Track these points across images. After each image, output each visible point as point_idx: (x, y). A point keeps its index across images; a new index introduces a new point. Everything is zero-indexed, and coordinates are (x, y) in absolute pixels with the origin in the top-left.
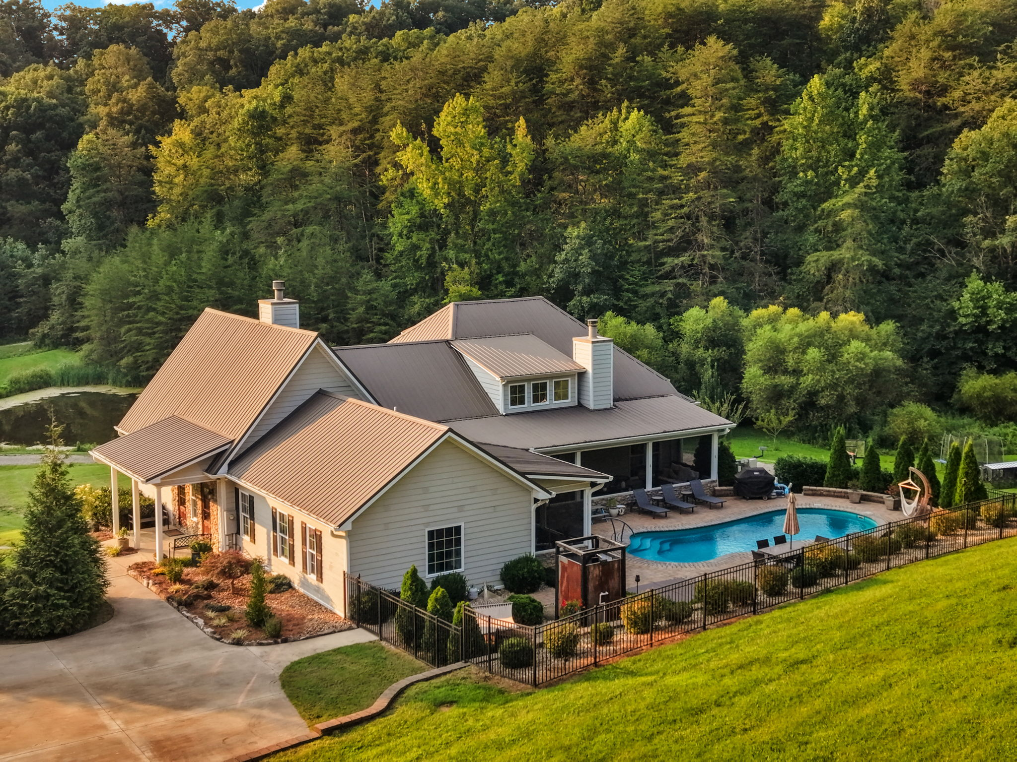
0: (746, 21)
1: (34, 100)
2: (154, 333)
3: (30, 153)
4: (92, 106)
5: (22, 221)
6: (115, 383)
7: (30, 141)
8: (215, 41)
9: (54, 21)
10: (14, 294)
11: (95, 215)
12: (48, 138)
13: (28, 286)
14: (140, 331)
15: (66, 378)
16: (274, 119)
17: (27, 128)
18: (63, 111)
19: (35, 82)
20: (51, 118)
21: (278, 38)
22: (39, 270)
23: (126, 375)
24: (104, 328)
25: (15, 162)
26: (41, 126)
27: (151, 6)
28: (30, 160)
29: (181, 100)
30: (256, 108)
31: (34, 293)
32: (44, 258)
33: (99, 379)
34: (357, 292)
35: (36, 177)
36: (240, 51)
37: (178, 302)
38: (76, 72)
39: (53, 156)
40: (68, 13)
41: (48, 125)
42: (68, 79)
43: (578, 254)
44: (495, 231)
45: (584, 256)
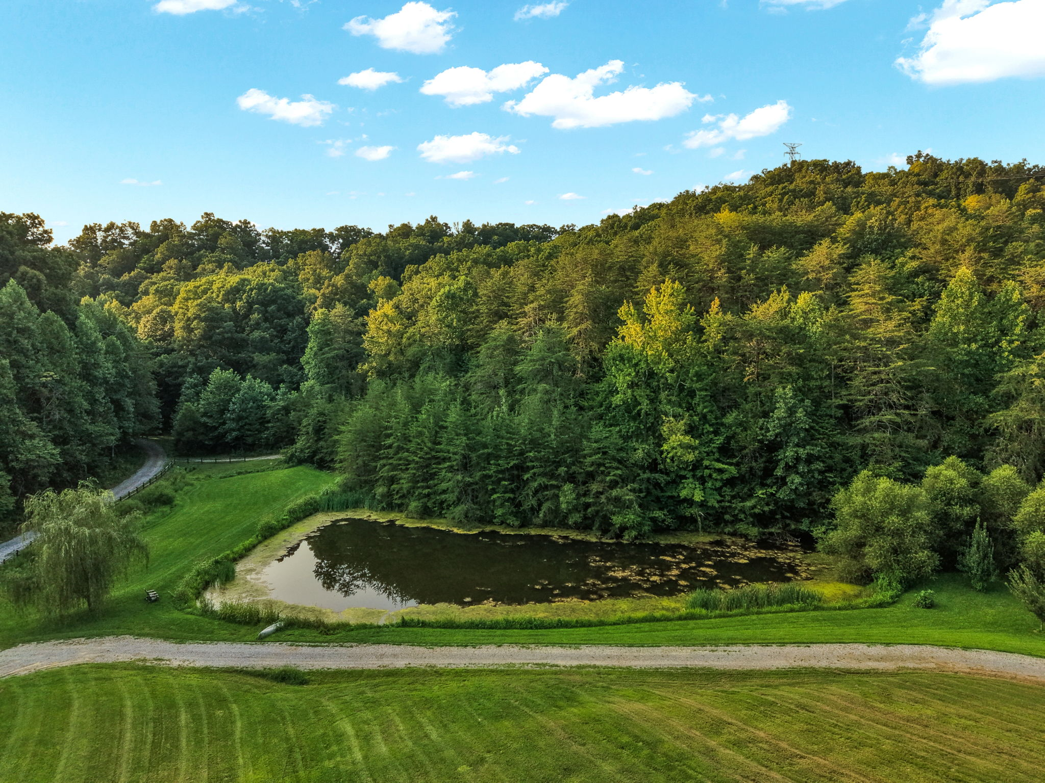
0: (797, 233)
1: (270, 284)
2: (407, 469)
3: (266, 320)
4: (306, 289)
5: (264, 367)
6: (371, 508)
7: (267, 311)
8: (369, 250)
9: (263, 238)
10: (263, 421)
11: (328, 366)
12: (279, 310)
13: (274, 414)
14: (394, 468)
15: (331, 503)
16: (461, 299)
17: (265, 304)
18: (289, 292)
19: (264, 273)
20: (281, 296)
21: (407, 249)
22: (282, 403)
23: (380, 502)
24: (360, 461)
25: (257, 326)
26: (273, 302)
27: (323, 230)
28: (267, 325)
29: (372, 285)
30: (449, 291)
31: (279, 420)
32: (284, 394)
33: (357, 504)
34: (589, 439)
35: (272, 336)
36: (385, 257)
37: (429, 445)
38: (288, 267)
39: (283, 322)
40: (270, 234)
41: (279, 301)
42: (284, 271)
43: (791, 411)
44: (701, 390)
45: (800, 414)
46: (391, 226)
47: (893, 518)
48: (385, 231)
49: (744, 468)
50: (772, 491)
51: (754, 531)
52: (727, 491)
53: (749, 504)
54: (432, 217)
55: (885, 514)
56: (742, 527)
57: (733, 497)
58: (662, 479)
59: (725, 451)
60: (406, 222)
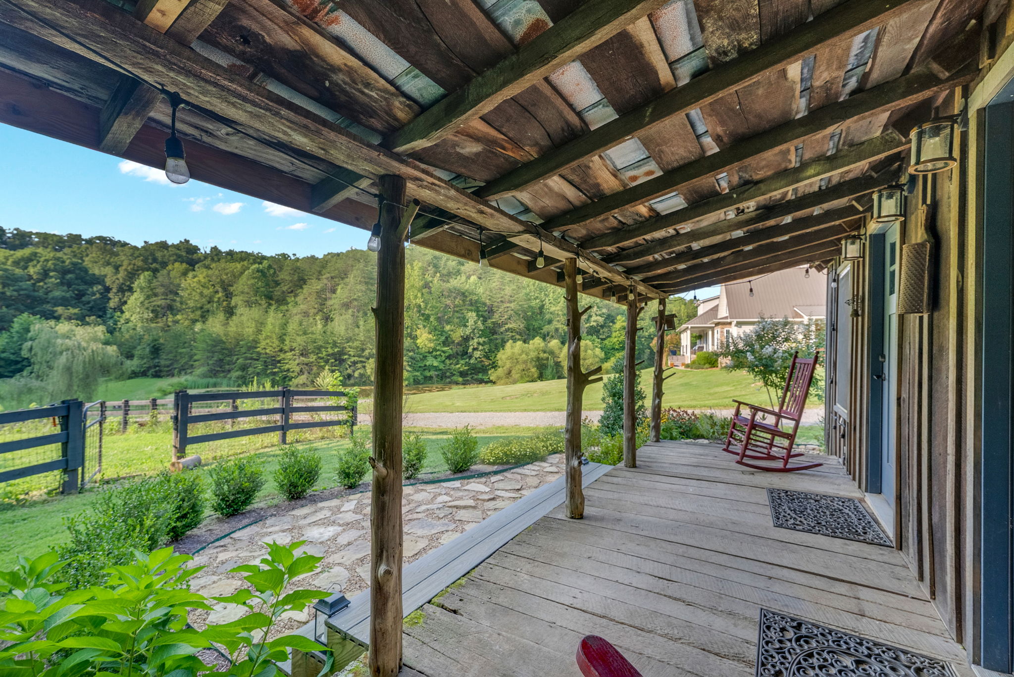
43: (476, 323)
44: (432, 315)
45: (479, 323)
46: (145, 242)
47: (524, 356)
48: (140, 244)
49: (455, 350)
50: (467, 360)
51: (460, 379)
52: (448, 362)
53: (458, 366)
54: (185, 240)
55: (520, 355)
56: (454, 378)
57: (450, 364)
58: (418, 357)
59: (445, 343)
60: (164, 240)
